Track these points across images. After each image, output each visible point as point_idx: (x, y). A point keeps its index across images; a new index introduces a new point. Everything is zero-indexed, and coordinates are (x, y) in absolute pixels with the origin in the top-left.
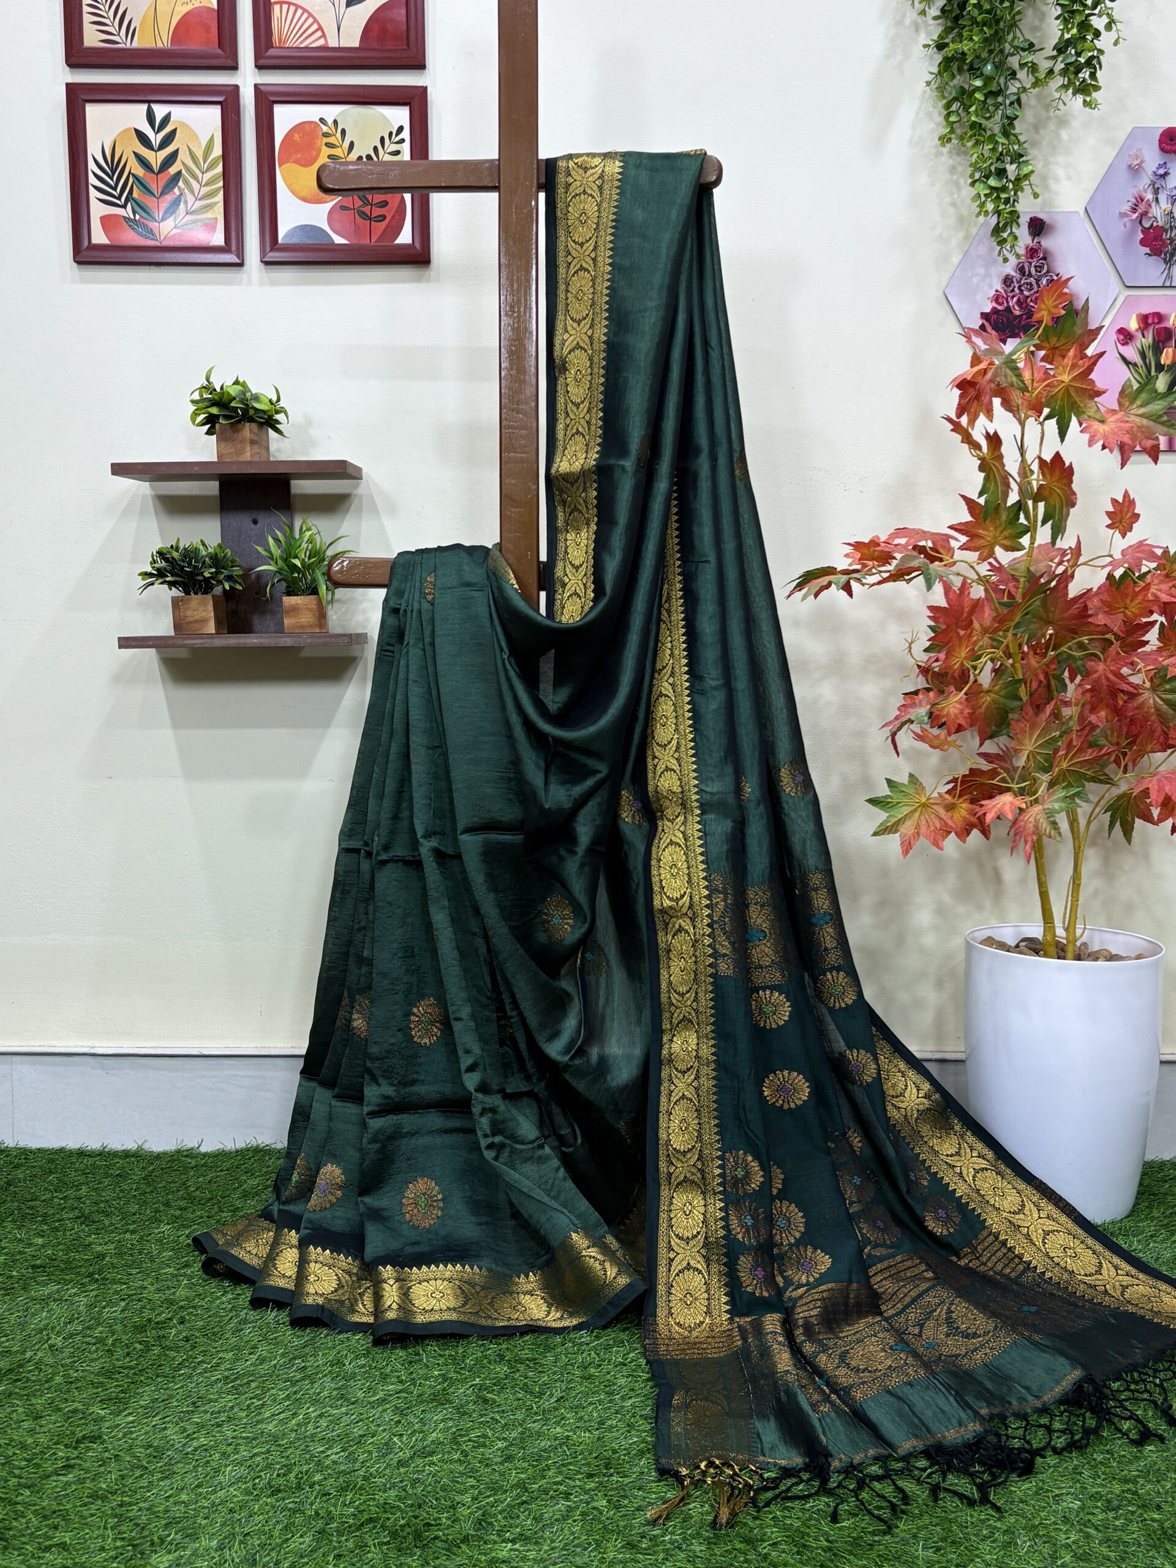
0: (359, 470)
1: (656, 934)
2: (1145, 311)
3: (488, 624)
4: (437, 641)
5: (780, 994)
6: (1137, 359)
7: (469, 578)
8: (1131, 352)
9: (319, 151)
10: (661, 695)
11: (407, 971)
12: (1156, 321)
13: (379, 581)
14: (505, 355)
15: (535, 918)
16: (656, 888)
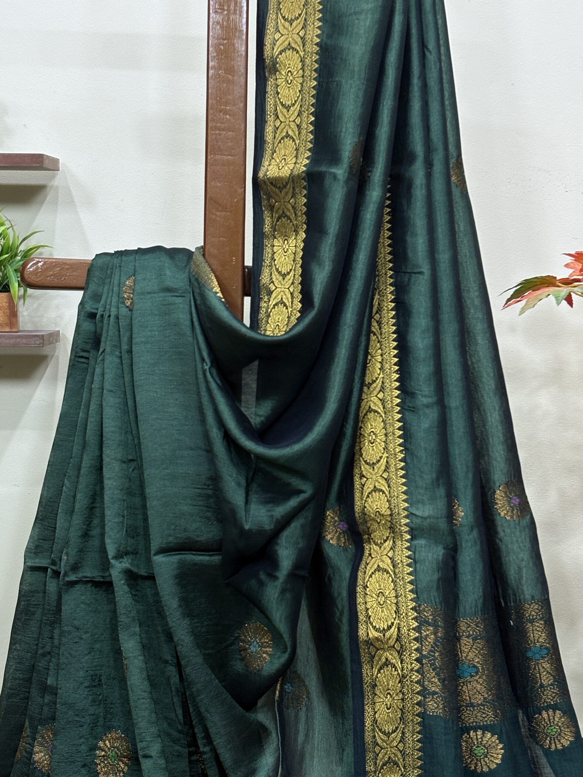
0: (58, 161)
1: (361, 667)
3: (189, 332)
4: (135, 349)
5: (493, 735)
7: (169, 283)
10: (370, 410)
11: (94, 701)
13: (74, 283)
14: (213, 54)
15: (232, 644)
16: (362, 617)
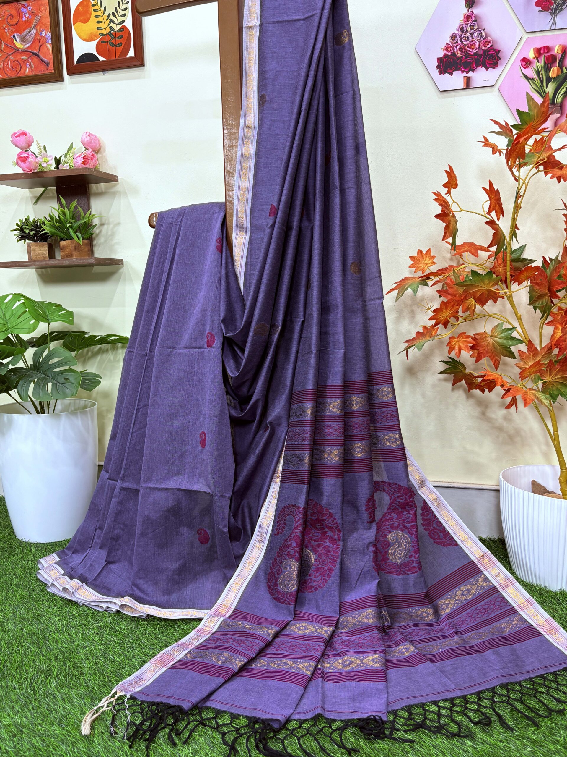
0: (117, 177)
2: (539, 46)
6: (535, 76)
8: (530, 72)
9: (91, 14)
12: (546, 51)
